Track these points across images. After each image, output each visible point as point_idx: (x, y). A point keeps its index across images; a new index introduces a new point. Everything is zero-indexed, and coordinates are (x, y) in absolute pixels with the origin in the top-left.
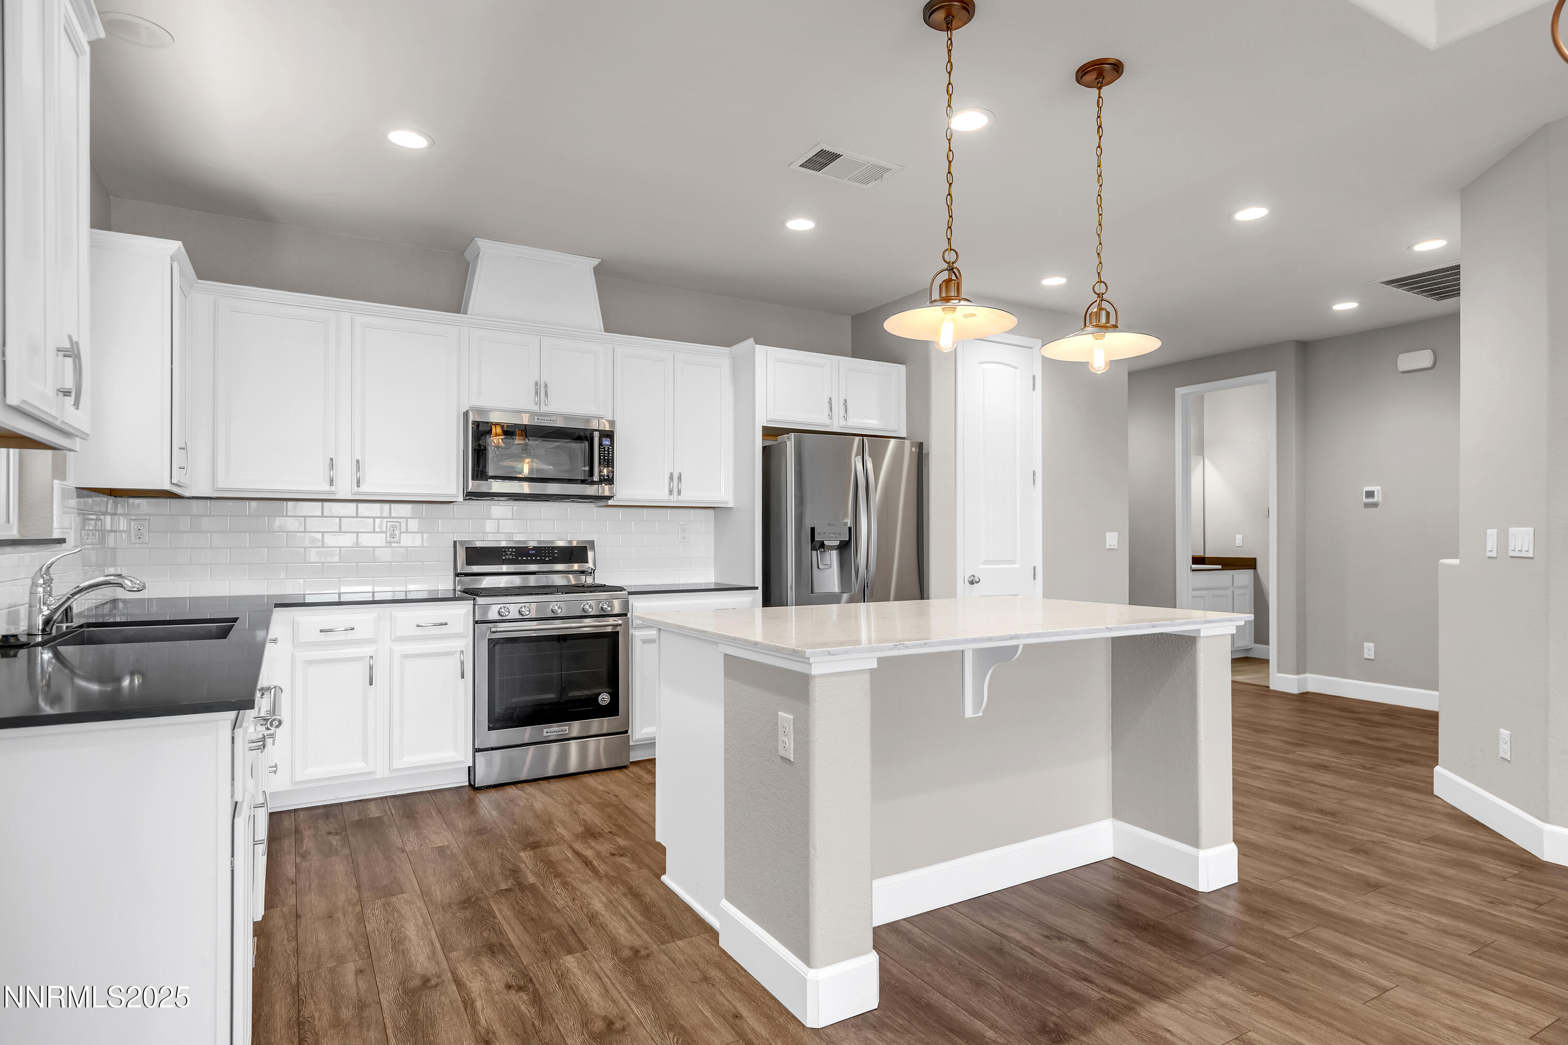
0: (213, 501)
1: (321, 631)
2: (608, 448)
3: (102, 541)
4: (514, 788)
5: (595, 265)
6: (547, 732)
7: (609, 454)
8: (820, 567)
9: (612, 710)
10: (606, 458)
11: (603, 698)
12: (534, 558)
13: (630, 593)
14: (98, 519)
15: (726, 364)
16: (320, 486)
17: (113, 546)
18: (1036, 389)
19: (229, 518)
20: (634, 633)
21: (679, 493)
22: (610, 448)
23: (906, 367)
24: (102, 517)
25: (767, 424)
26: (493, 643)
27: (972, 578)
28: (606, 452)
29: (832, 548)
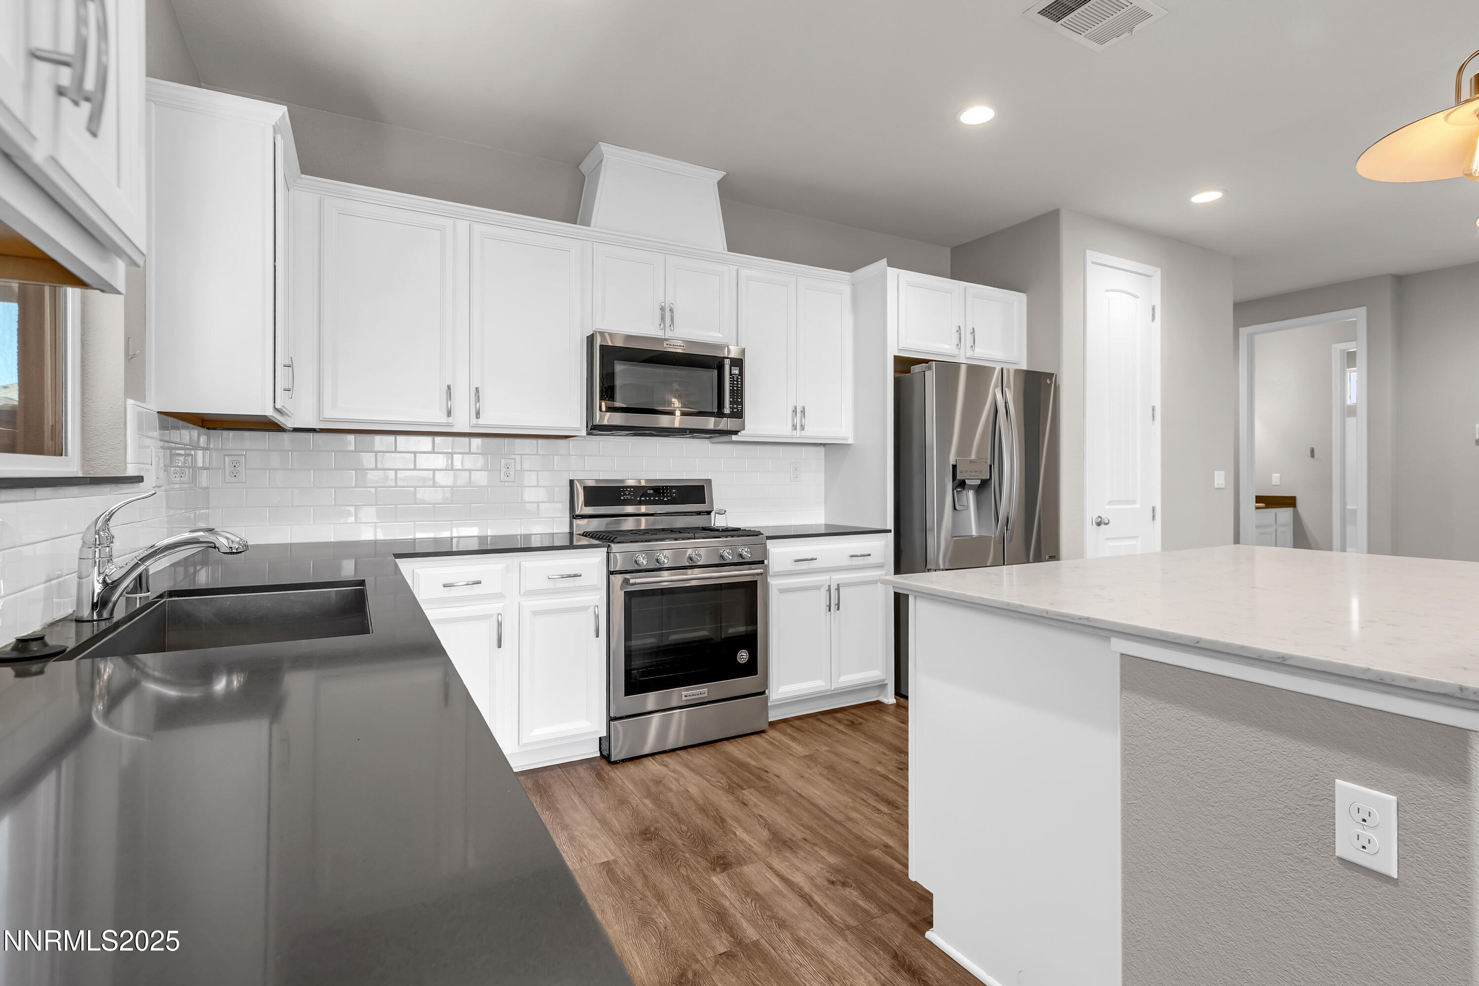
0: (317, 435)
1: (445, 586)
2: (737, 377)
3: (194, 479)
4: (651, 759)
5: (719, 179)
6: (685, 696)
7: (738, 384)
8: (957, 508)
9: (751, 668)
10: (735, 388)
11: (742, 655)
12: (652, 498)
13: (769, 538)
14: (186, 455)
15: (847, 289)
16: (435, 417)
17: (206, 486)
18: (1155, 320)
19: (333, 453)
20: (770, 582)
21: (803, 428)
22: (739, 377)
23: (1028, 296)
24: (193, 452)
25: (898, 353)
26: (630, 596)
27: (1100, 519)
28: (735, 383)
29: (971, 487)
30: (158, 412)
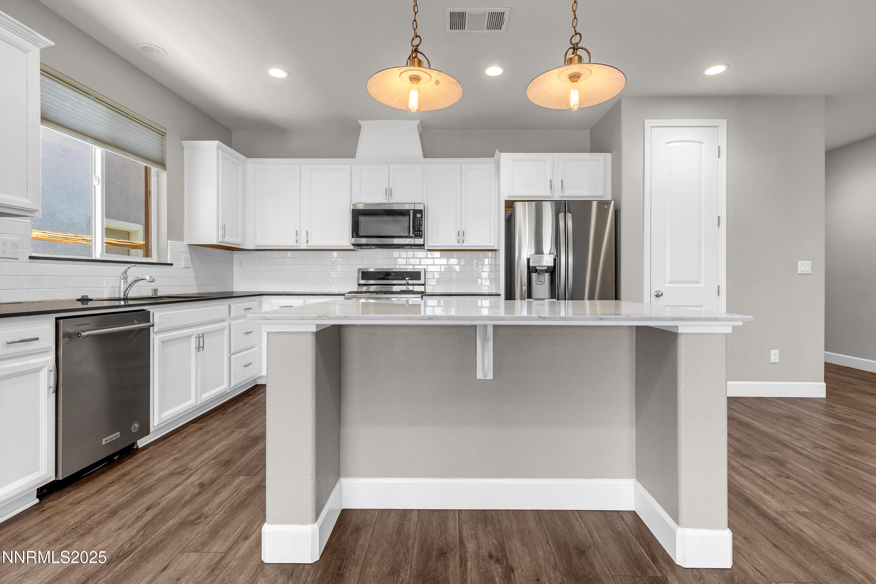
5: (417, 124)
7: (420, 221)
8: (537, 283)
10: (419, 224)
12: (393, 277)
15: (493, 167)
16: (292, 243)
18: (721, 156)
21: (464, 242)
22: (421, 218)
23: (612, 154)
25: (508, 199)
27: (657, 293)
30: (188, 244)
